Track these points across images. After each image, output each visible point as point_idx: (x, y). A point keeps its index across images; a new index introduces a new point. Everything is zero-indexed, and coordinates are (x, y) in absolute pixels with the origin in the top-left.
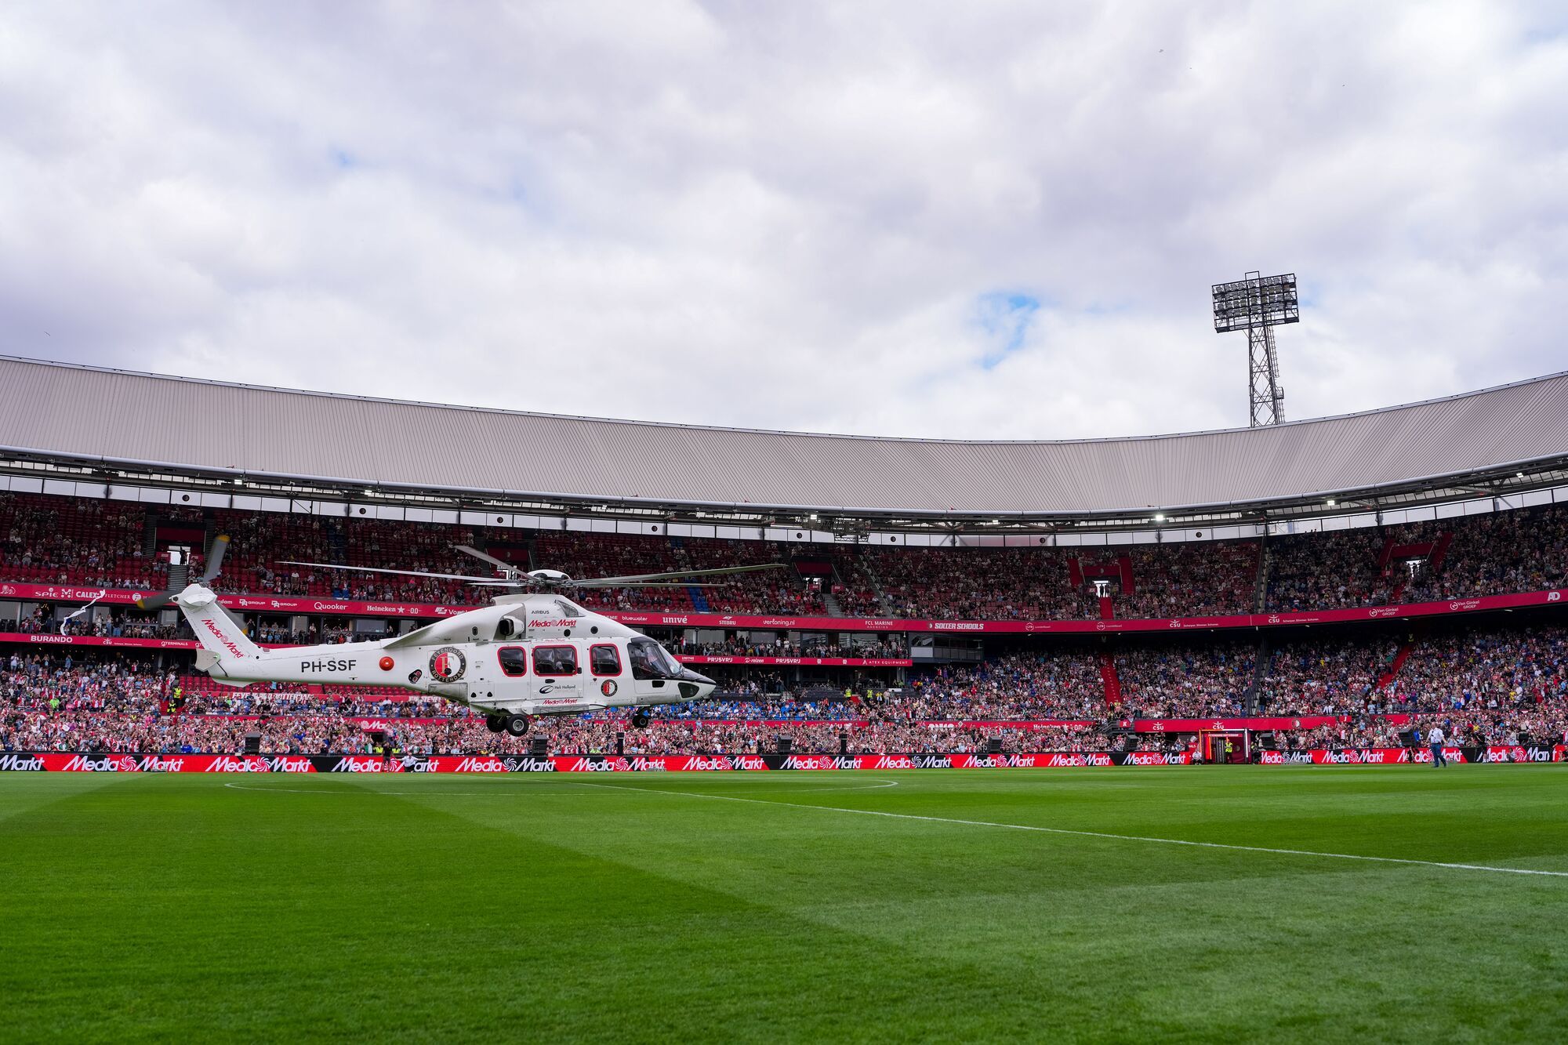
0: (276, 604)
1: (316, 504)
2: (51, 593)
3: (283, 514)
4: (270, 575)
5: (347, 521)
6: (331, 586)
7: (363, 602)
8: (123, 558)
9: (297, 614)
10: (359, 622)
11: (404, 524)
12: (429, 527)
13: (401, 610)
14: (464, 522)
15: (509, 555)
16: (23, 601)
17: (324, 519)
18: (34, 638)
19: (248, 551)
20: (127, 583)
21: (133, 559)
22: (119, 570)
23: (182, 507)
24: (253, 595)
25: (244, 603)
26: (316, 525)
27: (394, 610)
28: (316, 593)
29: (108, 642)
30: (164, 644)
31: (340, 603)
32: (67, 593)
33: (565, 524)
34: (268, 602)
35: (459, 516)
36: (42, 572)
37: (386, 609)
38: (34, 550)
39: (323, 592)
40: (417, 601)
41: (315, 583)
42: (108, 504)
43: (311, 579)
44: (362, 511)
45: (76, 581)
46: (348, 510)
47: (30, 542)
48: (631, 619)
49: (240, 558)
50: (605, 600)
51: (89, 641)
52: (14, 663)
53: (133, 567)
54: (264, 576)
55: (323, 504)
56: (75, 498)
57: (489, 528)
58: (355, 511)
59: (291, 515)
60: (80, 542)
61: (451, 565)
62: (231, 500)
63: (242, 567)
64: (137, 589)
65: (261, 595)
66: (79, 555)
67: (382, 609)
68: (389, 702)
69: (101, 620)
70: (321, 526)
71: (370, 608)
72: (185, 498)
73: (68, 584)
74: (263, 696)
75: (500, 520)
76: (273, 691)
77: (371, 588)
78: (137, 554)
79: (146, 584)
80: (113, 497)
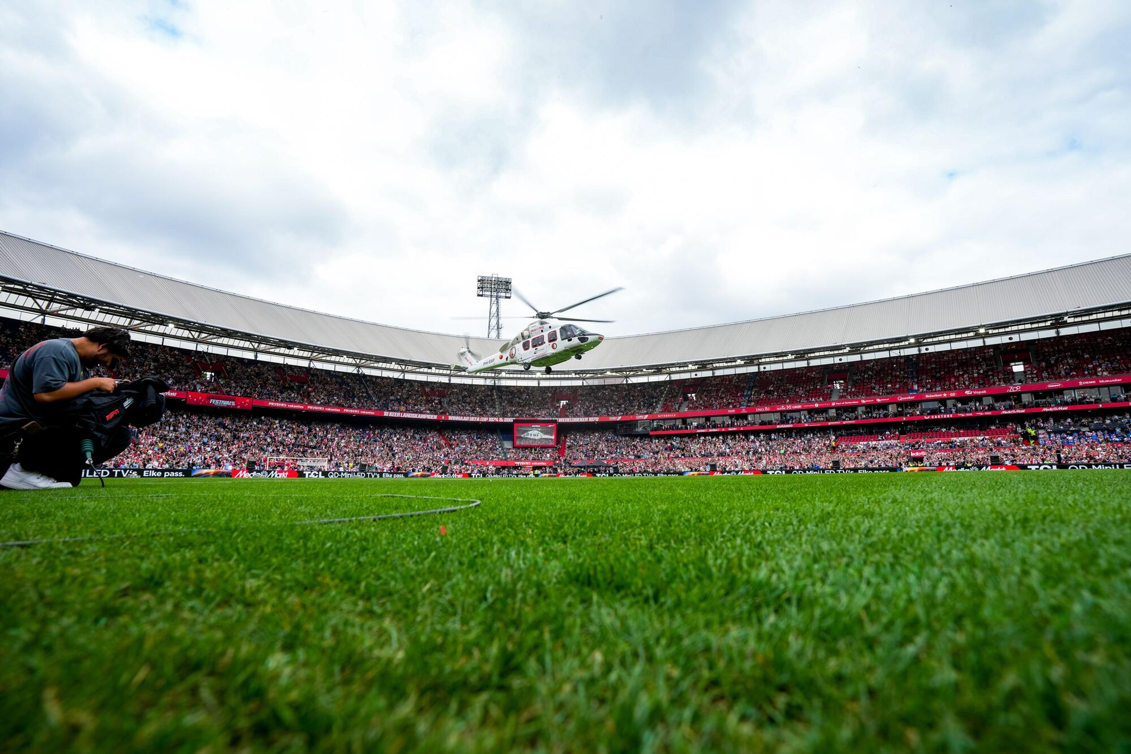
0: (879, 400)
1: (902, 350)
2: (783, 408)
3: (886, 358)
4: (877, 387)
5: (920, 355)
6: (907, 388)
7: (923, 394)
8: (813, 390)
9: (890, 404)
10: (923, 404)
11: (951, 351)
12: (965, 351)
13: (945, 395)
14: (987, 344)
15: (1016, 357)
16: (774, 412)
17: (907, 357)
18: (778, 427)
19: (868, 378)
20: (813, 400)
21: (817, 389)
22: (811, 395)
23: (839, 364)
24: (868, 397)
25: (863, 402)
26: (902, 361)
27: (941, 395)
28: (899, 392)
29: (806, 425)
30: (830, 423)
31: (911, 396)
32: (789, 407)
33: (1058, 333)
34: (875, 400)
35: (984, 342)
36: (780, 401)
37: (936, 396)
38: (778, 392)
39: (903, 392)
40: (955, 389)
41: (899, 388)
42: (809, 369)
43: (897, 386)
44: (927, 349)
45: (793, 402)
46: (919, 350)
47: (777, 389)
48: (1107, 381)
49: (864, 382)
50: (1086, 372)
51: (799, 425)
52: (773, 437)
53: (816, 393)
54: (874, 388)
55: (905, 350)
56: (795, 368)
57: (1003, 344)
58: (923, 350)
59: (890, 358)
60: (796, 386)
61: (977, 368)
62: (861, 357)
63: (864, 385)
64: (817, 402)
65: (872, 397)
66: (795, 391)
67: (933, 396)
68: (940, 441)
69: (804, 416)
70: (905, 361)
71: (927, 396)
72: (840, 360)
73: (790, 403)
74: (874, 443)
75: (1010, 339)
76: (880, 440)
77: (929, 386)
78: (818, 387)
79: (821, 399)
80: (811, 365)
